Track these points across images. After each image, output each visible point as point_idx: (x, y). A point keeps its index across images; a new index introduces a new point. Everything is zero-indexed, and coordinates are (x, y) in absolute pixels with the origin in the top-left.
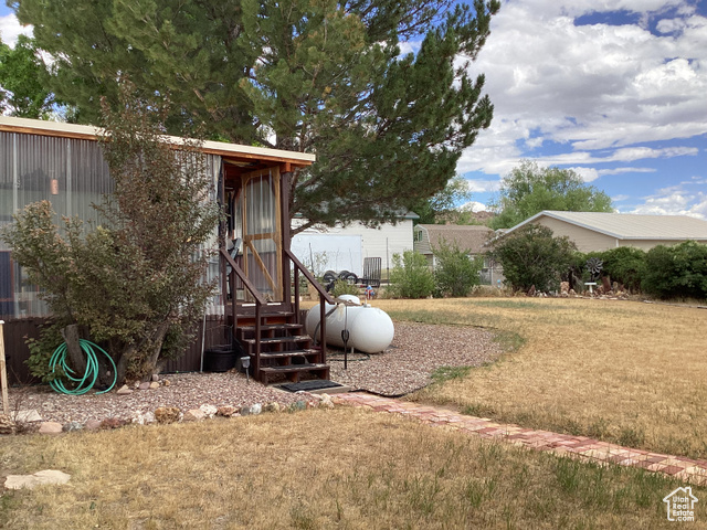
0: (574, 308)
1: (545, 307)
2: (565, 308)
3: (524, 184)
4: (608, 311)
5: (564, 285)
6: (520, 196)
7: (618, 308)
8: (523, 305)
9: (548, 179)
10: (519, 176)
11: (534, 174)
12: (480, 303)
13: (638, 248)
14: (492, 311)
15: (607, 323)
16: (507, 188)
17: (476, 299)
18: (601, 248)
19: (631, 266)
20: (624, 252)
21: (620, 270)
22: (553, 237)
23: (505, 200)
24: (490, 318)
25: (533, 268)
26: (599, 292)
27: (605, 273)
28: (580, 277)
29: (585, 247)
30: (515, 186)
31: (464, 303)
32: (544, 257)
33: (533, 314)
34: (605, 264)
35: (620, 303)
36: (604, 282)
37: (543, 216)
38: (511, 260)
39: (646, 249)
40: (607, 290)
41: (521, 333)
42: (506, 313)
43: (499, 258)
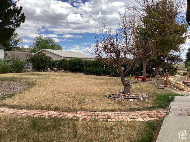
0: (51, 75)
1: (43, 75)
2: (48, 75)
3: (39, 41)
4: (59, 75)
5: (49, 69)
6: (39, 44)
7: (62, 74)
8: (37, 74)
9: (46, 40)
10: (38, 39)
11: (42, 39)
12: (24, 74)
13: (67, 59)
14: (27, 76)
15: (58, 78)
16: (35, 42)
17: (24, 73)
18: (58, 59)
19: (65, 64)
20: (64, 60)
21: (63, 65)
22: (46, 56)
23: (34, 45)
24: (26, 78)
25: (40, 64)
26: (58, 71)
27: (59, 66)
28: (53, 67)
29: (54, 59)
30: (37, 41)
31: (19, 74)
32: (44, 61)
33: (39, 77)
34: (59, 63)
35: (63, 73)
36: (59, 68)
37: (44, 50)
38: (34, 62)
39: (69, 60)
40: (60, 70)
41: (34, 82)
42: (31, 77)
43: (31, 61)
